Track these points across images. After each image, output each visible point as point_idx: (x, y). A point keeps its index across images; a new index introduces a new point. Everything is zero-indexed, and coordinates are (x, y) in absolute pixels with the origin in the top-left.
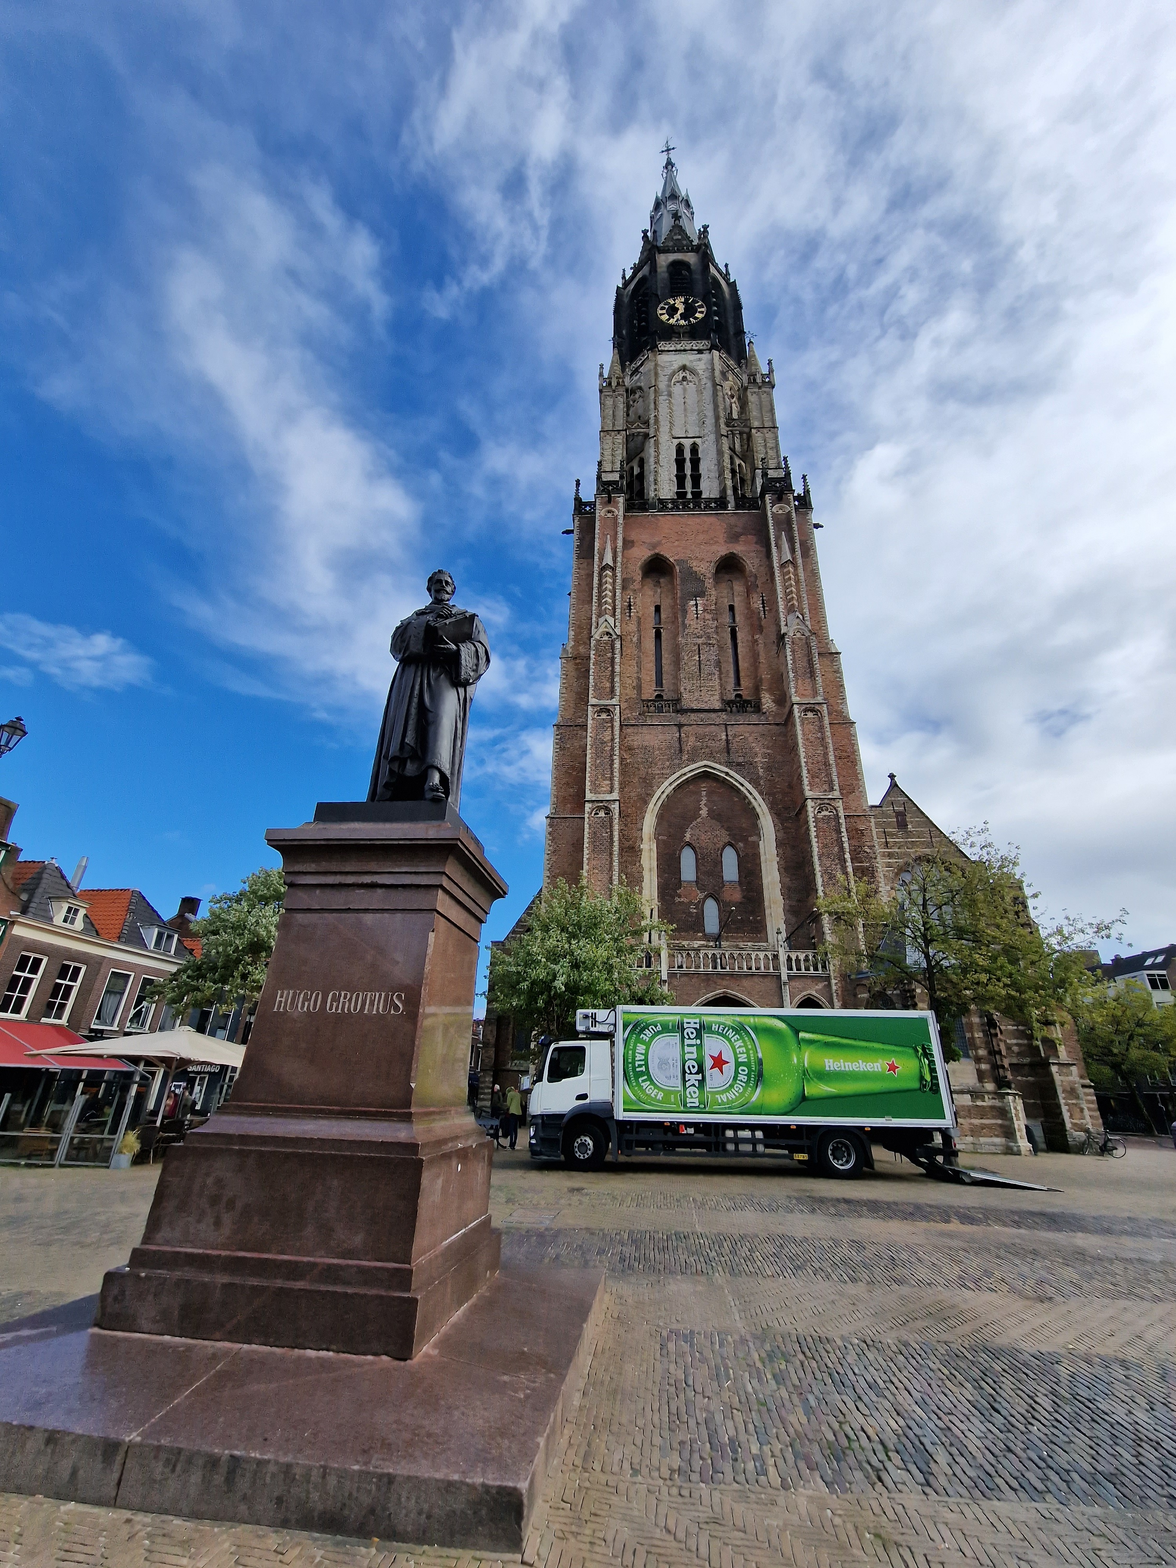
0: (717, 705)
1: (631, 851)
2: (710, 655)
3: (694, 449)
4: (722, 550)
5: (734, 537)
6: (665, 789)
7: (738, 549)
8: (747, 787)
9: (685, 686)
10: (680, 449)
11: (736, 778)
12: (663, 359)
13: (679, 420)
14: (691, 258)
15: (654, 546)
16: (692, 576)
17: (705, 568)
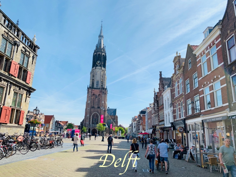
0: (97, 107)
1: (90, 119)
2: (97, 103)
3: (98, 81)
4: (99, 93)
5: (100, 92)
6: (93, 114)
7: (100, 93)
8: (98, 114)
9: (95, 106)
10: (97, 81)
11: (98, 113)
12: (96, 70)
13: (97, 78)
14: (101, 53)
15: (94, 93)
16: (96, 96)
17: (97, 95)
